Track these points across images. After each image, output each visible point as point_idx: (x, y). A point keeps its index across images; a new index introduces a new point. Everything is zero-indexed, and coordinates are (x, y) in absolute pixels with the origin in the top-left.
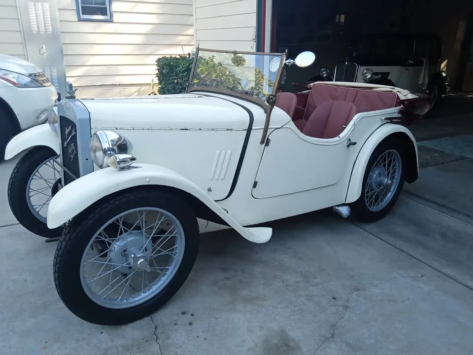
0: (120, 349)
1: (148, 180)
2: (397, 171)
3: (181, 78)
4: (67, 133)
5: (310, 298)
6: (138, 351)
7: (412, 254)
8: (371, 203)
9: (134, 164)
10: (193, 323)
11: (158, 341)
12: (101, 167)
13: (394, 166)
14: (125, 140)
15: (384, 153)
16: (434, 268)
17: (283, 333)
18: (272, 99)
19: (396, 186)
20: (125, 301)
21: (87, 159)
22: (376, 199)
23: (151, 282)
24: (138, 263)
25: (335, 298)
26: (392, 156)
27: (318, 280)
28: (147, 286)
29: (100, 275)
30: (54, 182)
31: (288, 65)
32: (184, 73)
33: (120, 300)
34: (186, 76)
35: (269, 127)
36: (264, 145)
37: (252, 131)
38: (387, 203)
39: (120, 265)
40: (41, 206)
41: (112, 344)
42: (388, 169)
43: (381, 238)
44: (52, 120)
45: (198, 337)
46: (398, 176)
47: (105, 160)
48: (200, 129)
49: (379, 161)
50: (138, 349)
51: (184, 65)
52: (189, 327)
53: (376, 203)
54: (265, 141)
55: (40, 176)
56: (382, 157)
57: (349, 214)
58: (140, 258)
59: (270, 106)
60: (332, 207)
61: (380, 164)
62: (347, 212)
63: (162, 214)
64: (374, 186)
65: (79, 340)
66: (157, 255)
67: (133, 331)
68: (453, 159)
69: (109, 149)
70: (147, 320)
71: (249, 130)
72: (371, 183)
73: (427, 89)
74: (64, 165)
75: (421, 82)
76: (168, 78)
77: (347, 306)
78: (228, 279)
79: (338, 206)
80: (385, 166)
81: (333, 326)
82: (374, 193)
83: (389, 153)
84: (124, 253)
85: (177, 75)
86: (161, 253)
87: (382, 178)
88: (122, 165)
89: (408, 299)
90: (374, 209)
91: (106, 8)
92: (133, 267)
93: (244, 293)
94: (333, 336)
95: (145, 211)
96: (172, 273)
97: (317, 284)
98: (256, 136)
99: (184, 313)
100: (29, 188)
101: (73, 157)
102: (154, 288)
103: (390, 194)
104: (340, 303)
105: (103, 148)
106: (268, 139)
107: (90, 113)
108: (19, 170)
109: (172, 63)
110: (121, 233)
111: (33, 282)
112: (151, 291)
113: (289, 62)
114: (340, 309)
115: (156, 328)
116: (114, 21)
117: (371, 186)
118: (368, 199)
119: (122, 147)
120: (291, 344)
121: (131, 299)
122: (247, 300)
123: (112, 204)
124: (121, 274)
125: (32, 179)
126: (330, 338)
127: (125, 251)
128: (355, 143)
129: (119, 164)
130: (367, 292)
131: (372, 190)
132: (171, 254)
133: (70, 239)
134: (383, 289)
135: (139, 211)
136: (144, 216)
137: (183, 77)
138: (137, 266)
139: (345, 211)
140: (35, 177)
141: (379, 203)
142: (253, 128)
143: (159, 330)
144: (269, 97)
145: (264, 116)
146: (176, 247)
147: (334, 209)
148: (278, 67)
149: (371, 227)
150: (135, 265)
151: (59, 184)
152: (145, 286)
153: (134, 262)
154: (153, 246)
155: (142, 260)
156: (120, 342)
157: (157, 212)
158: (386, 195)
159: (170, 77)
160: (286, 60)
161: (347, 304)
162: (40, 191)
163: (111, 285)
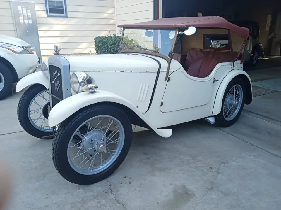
0: (91, 197)
1: (105, 99)
2: (240, 97)
3: (109, 48)
4: (54, 75)
5: (197, 168)
6: (101, 198)
7: (252, 143)
8: (226, 116)
9: (97, 90)
10: (131, 183)
11: (113, 193)
12: (77, 93)
13: (239, 94)
14: (90, 77)
15: (233, 87)
16: (266, 151)
17: (184, 187)
18: (171, 54)
19: (240, 105)
20: (92, 170)
21: (68, 89)
22: (229, 114)
23: (106, 159)
24: (100, 147)
25: (211, 168)
26: (237, 88)
27: (200, 158)
28: (104, 162)
29: (77, 155)
30: (43, 106)
31: (180, 35)
32: (112, 45)
33: (89, 170)
34: (113, 47)
35: (170, 70)
36: (167, 81)
37: (160, 73)
38: (236, 115)
39: (89, 149)
40: (37, 120)
41: (86, 195)
42: (235, 96)
43: (234, 135)
44: (44, 69)
45: (135, 190)
46: (241, 100)
47: (80, 88)
48: (131, 72)
49: (230, 91)
50: (101, 197)
51: (111, 41)
52: (130, 185)
53: (229, 116)
54: (168, 79)
55: (35, 102)
56: (232, 89)
57: (214, 122)
58: (101, 144)
59: (170, 59)
60: (205, 118)
61: (231, 93)
62: (213, 120)
63: (112, 119)
64: (228, 106)
65: (66, 193)
66: (110, 143)
67: (97, 188)
68: (270, 92)
69: (82, 82)
70: (104, 181)
71: (159, 72)
72: (226, 104)
73: (252, 54)
74: (52, 93)
75: (248, 49)
76: (102, 49)
77: (219, 172)
78: (148, 158)
79: (208, 117)
80: (233, 94)
81: (212, 183)
82: (228, 110)
83: (236, 87)
84: (91, 142)
85: (107, 47)
86: (112, 142)
87: (232, 101)
88: (91, 91)
89: (253, 168)
90: (228, 119)
91: (63, 9)
92: (97, 150)
93: (159, 166)
94: (212, 188)
95: (103, 117)
96: (117, 154)
97: (200, 160)
98: (163, 75)
99: (125, 177)
100: (30, 110)
101: (58, 89)
102: (108, 163)
103: (237, 110)
104: (215, 170)
105: (79, 81)
106: (169, 77)
107: (69, 62)
108: (24, 99)
109: (104, 40)
110: (90, 130)
111: (35, 163)
112: (106, 164)
113: (180, 33)
114: (215, 174)
115: (110, 186)
116: (68, 17)
117: (226, 106)
118: (225, 113)
119: (89, 81)
120: (189, 193)
121: (95, 169)
122: (161, 170)
123: (81, 116)
124: (89, 154)
125: (31, 104)
126: (211, 189)
127: (92, 141)
128: (217, 80)
129: (89, 90)
130: (228, 164)
131: (227, 108)
132: (117, 143)
133: (62, 133)
134: (238, 163)
135: (99, 118)
136: (102, 120)
137: (111, 48)
138: (99, 149)
139: (212, 120)
140: (32, 103)
141: (231, 116)
142: (161, 71)
143: (112, 187)
144: (169, 53)
145: (167, 64)
146: (120, 139)
147: (205, 119)
148: (174, 36)
149: (227, 129)
150: (98, 149)
151: (48, 105)
152: (103, 161)
153: (97, 147)
154: (107, 138)
155: (102, 146)
156: (90, 194)
157: (109, 118)
158: (235, 111)
159: (103, 48)
160: (178, 32)
161: (218, 171)
162: (36, 111)
163: (84, 161)
